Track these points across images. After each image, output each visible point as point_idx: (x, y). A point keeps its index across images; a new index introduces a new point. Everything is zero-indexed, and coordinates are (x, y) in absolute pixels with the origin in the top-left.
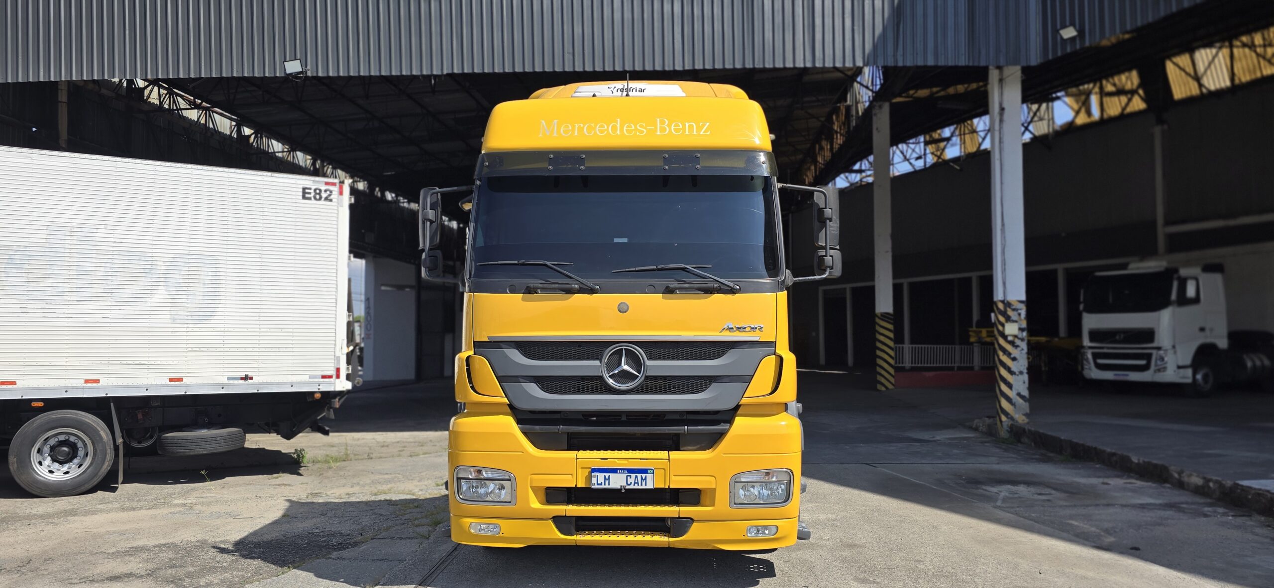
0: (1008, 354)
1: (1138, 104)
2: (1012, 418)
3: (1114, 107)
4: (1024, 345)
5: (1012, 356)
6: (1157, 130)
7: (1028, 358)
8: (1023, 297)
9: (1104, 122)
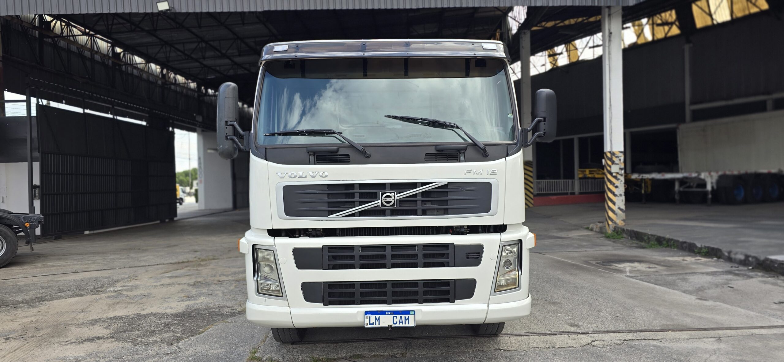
0: (613, 184)
1: (675, 31)
2: (615, 223)
3: (660, 33)
4: (622, 179)
5: (615, 185)
6: (687, 47)
7: (625, 186)
8: (622, 150)
9: (654, 42)
